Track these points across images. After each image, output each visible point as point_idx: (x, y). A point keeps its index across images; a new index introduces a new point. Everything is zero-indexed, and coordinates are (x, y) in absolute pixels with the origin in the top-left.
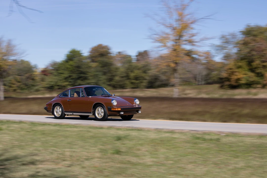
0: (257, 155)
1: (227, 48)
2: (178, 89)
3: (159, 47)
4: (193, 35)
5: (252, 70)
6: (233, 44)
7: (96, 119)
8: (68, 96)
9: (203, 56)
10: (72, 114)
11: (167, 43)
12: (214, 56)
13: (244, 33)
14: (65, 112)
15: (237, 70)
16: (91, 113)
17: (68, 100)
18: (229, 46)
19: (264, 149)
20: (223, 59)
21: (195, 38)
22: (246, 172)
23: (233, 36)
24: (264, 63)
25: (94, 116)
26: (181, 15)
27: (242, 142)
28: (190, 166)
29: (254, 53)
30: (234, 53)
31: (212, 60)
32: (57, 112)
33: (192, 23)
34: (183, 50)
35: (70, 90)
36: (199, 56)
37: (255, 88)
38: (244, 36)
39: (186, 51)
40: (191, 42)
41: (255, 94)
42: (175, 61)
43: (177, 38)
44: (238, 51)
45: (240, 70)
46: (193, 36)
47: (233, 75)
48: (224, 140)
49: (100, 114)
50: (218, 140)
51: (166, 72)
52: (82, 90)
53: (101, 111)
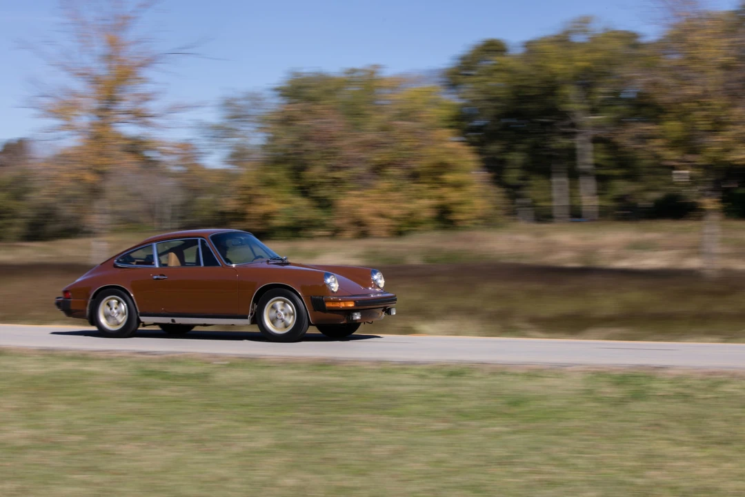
0: (309, 416)
1: (239, 133)
2: (108, 242)
3: (53, 129)
4: (146, 98)
5: (304, 191)
6: (253, 122)
7: (266, 336)
8: (151, 263)
9: (172, 154)
10: (171, 322)
11: (73, 117)
12: (201, 153)
13: (285, 93)
14: (141, 316)
15: (262, 191)
16: (246, 318)
17: (155, 277)
18: (245, 126)
19: (327, 399)
20: (229, 163)
21: (153, 106)
22: (277, 460)
23: (255, 99)
24: (332, 171)
25: (256, 326)
26: (113, 43)
27: (268, 381)
28: (129, 449)
29: (310, 145)
30: (257, 146)
31: (196, 164)
32: (107, 316)
33: (142, 65)
34: (119, 137)
35: (155, 244)
36: (163, 153)
37: (311, 238)
38: (284, 102)
39: (126, 139)
40: (139, 116)
41: (312, 254)
42: (95, 165)
43: (103, 105)
44: (270, 139)
45: (270, 191)
46: (147, 100)
47: (250, 203)
48: (224, 377)
49: (282, 319)
50: (204, 377)
51: (75, 197)
52: (203, 242)
53: (286, 311)
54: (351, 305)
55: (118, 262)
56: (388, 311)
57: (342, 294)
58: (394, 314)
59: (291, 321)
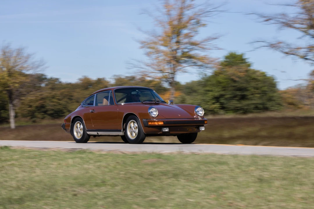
8: (93, 104)
10: (97, 134)
14: (87, 131)
16: (120, 131)
32: (76, 132)
35: (96, 95)
49: (134, 131)
52: (111, 92)
54: (161, 123)
55: (83, 104)
57: (158, 118)
58: (203, 129)
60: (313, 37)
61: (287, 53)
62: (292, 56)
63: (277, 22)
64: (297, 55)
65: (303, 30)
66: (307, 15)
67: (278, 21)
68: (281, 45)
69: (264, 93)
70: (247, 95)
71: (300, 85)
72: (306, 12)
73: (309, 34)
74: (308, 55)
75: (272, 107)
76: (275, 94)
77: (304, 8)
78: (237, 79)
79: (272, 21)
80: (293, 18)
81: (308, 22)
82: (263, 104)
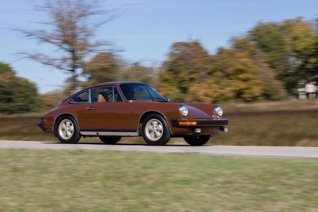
8: (87, 101)
10: (96, 134)
14: (81, 130)
16: (135, 131)
17: (88, 108)
25: (142, 137)
35: (90, 90)
49: (155, 132)
52: (115, 88)
53: (158, 128)
54: (194, 123)
55: (71, 100)
56: (222, 129)
57: (190, 117)
58: (227, 131)
59: (159, 135)
60: (67, 51)
61: (45, 63)
62: (49, 66)
63: (36, 37)
64: (54, 65)
65: (58, 44)
66: (62, 32)
67: (38, 36)
68: (40, 56)
69: (27, 97)
70: (12, 98)
71: (57, 90)
72: (61, 30)
73: (63, 48)
74: (63, 65)
75: (33, 109)
76: (35, 98)
77: (59, 26)
78: (5, 85)
79: (33, 37)
80: (50, 34)
81: (62, 38)
82: (25, 106)
